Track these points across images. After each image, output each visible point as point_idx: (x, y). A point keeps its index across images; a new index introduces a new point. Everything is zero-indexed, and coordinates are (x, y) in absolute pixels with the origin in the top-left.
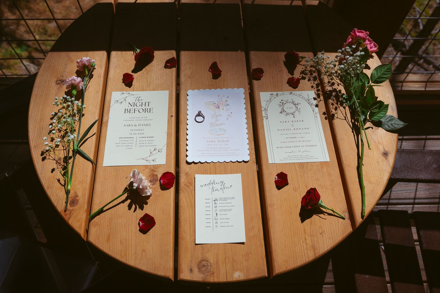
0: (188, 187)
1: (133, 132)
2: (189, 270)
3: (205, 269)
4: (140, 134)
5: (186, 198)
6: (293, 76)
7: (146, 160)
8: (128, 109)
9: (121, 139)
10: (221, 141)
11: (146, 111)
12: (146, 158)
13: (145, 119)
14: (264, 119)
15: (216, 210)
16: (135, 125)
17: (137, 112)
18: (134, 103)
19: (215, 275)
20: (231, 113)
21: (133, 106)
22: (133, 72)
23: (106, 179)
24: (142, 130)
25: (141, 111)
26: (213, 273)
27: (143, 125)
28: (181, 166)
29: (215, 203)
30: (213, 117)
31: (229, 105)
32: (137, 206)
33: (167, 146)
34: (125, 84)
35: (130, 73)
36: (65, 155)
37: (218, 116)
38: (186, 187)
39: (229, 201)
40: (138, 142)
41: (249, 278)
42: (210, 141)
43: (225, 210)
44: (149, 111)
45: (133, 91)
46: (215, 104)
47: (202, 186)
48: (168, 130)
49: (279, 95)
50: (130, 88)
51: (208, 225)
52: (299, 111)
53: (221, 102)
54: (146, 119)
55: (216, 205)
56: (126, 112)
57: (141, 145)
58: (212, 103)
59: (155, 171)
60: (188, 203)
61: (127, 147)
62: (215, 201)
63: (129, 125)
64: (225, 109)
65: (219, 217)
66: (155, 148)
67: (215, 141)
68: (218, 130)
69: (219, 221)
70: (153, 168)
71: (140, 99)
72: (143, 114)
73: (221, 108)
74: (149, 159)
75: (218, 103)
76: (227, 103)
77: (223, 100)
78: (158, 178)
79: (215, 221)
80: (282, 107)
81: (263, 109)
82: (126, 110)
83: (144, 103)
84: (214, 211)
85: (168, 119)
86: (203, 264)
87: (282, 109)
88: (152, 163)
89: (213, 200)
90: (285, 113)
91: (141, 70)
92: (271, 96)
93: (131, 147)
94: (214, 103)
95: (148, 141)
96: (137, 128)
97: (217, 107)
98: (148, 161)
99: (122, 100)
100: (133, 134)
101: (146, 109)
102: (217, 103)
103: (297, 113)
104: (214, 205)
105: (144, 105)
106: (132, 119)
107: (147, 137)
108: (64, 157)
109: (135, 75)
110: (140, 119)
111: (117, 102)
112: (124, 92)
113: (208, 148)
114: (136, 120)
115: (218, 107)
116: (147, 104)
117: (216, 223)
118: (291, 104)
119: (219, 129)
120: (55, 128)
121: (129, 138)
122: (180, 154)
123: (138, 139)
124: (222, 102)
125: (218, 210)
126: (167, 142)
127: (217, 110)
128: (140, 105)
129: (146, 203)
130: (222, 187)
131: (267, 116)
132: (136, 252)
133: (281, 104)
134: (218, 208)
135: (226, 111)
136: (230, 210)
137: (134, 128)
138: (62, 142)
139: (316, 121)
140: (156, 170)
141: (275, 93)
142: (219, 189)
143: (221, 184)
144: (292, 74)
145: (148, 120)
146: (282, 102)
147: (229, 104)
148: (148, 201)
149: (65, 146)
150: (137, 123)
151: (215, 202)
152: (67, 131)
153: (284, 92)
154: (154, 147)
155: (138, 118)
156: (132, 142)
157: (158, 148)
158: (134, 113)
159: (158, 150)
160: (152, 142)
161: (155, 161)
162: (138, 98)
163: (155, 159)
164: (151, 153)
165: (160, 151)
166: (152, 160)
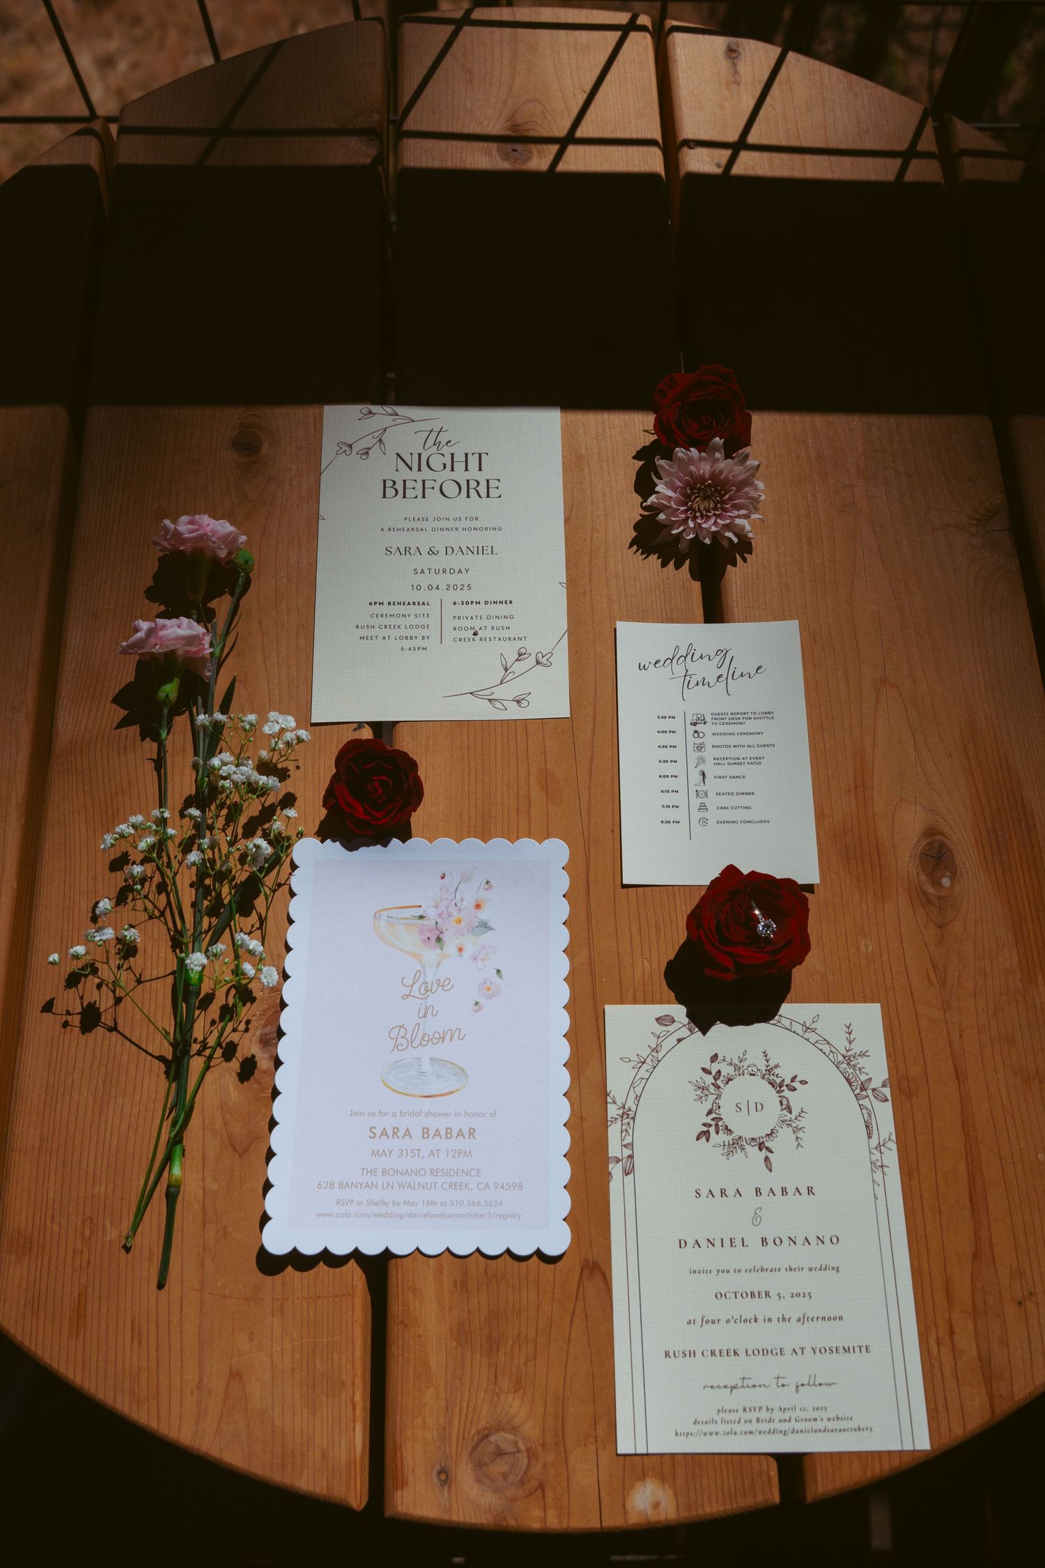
1: (426, 580)
4: (455, 587)
7: (490, 700)
8: (394, 483)
9: (377, 609)
11: (472, 492)
12: (488, 692)
13: (468, 524)
16: (431, 552)
17: (433, 495)
18: (420, 455)
21: (415, 467)
24: (460, 571)
25: (451, 489)
27: (465, 550)
29: (696, 732)
40: (449, 624)
44: (483, 493)
48: (568, 574)
54: (475, 524)
56: (390, 492)
57: (463, 634)
61: (408, 644)
62: (695, 724)
63: (408, 550)
66: (523, 651)
71: (443, 438)
72: (459, 505)
74: (498, 693)
82: (389, 484)
83: (459, 457)
88: (515, 713)
93: (422, 644)
95: (489, 617)
96: (441, 561)
98: (497, 704)
99: (369, 442)
100: (424, 586)
101: (473, 484)
105: (459, 466)
106: (416, 524)
107: (486, 603)
110: (450, 524)
111: (348, 450)
112: (376, 409)
114: (433, 529)
116: (473, 461)
121: (412, 606)
123: (450, 611)
126: (569, 624)
128: (445, 465)
137: (426, 561)
142: (713, 680)
145: (481, 529)
150: (440, 541)
154: (519, 644)
155: (439, 519)
156: (424, 621)
157: (533, 650)
158: (424, 497)
159: (533, 656)
160: (505, 623)
161: (524, 703)
162: (434, 435)
163: (524, 696)
164: (506, 670)
165: (543, 661)
166: (513, 700)
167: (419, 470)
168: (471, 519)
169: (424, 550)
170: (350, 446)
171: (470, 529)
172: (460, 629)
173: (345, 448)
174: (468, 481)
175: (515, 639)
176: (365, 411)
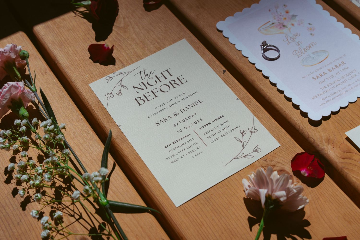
0: (350, 159)
1: (181, 126)
4: (196, 123)
7: (244, 157)
8: (140, 98)
9: (170, 148)
10: (333, 69)
11: (175, 85)
12: (241, 154)
13: (182, 97)
16: (175, 115)
17: (159, 94)
18: (143, 83)
20: (309, 24)
21: (144, 88)
22: (97, 39)
23: (201, 224)
24: (193, 116)
25: (165, 88)
27: (188, 107)
28: (309, 134)
30: (287, 42)
31: (296, 16)
32: (296, 236)
33: (257, 117)
34: (101, 64)
35: (95, 42)
36: (89, 228)
37: (295, 37)
38: (348, 161)
40: (204, 138)
42: (317, 77)
44: (179, 83)
45: (124, 66)
46: (273, 24)
48: (236, 94)
50: (114, 64)
53: (280, 17)
54: (184, 96)
56: (141, 102)
57: (213, 138)
58: (268, 25)
61: (193, 154)
63: (165, 119)
64: (296, 24)
66: (242, 131)
67: (324, 73)
68: (313, 56)
70: (265, 162)
71: (147, 72)
72: (173, 93)
73: (289, 25)
74: (245, 152)
75: (278, 20)
76: (291, 13)
77: (281, 13)
78: (288, 173)
82: (138, 99)
83: (159, 76)
85: (222, 79)
88: (258, 156)
91: (110, 31)
93: (199, 151)
94: (271, 23)
95: (218, 126)
96: (182, 116)
97: (282, 26)
98: (248, 157)
99: (118, 88)
100: (183, 129)
101: (173, 82)
102: (275, 21)
105: (162, 79)
106: (161, 108)
107: (213, 122)
108: (88, 232)
109: (108, 43)
110: (175, 101)
111: (111, 95)
112: (111, 75)
113: (325, 87)
114: (170, 106)
115: (284, 26)
116: (166, 74)
119: (313, 53)
120: (28, 193)
121: (185, 138)
122: (291, 118)
123: (201, 133)
124: (283, 16)
126: (252, 112)
127: (285, 30)
128: (156, 81)
129: (308, 224)
135: (299, 25)
137: (176, 120)
138: (63, 209)
140: (273, 163)
145: (189, 96)
147: (295, 14)
148: (305, 218)
149: (74, 213)
150: (176, 109)
152: (57, 185)
154: (238, 130)
155: (169, 101)
156: (194, 142)
157: (245, 128)
158: (156, 97)
159: (248, 131)
160: (227, 124)
161: (259, 150)
162: (143, 73)
163: (256, 148)
164: (241, 142)
165: (253, 130)
166: (254, 152)
167: (147, 88)
168: (182, 95)
169: (172, 116)
170: (111, 94)
171: (184, 99)
172: (210, 137)
173: (109, 95)
174: (170, 82)
175: (235, 129)
176: (108, 78)
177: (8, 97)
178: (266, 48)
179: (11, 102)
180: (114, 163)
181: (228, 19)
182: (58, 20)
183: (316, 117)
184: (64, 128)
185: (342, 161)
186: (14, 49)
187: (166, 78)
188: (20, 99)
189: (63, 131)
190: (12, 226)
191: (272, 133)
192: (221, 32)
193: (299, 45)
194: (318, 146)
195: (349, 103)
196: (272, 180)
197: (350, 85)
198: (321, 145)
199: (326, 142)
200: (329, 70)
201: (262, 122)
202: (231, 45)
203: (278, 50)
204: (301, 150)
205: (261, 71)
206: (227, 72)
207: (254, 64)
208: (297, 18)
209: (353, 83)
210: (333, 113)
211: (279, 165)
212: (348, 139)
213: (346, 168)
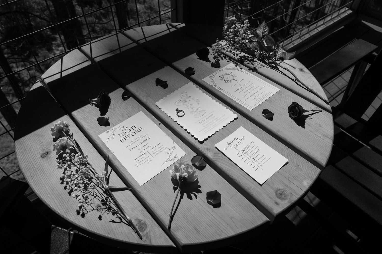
0: (217, 156)
1: (141, 150)
2: (276, 204)
3: (284, 195)
4: (148, 148)
5: (223, 163)
6: (212, 62)
8: (122, 139)
9: (136, 160)
10: (208, 118)
11: (137, 132)
12: (169, 159)
14: (220, 90)
15: (250, 157)
16: (138, 145)
17: (131, 137)
18: (123, 132)
19: (294, 194)
20: (197, 99)
22: (101, 115)
23: (152, 192)
24: (146, 145)
25: (133, 134)
26: (291, 193)
27: (144, 141)
28: (199, 147)
30: (188, 108)
31: (191, 96)
32: (195, 193)
33: (175, 142)
34: (103, 126)
35: (100, 116)
36: (101, 200)
37: (191, 105)
38: (216, 157)
39: (251, 146)
40: (152, 154)
41: (314, 179)
42: (201, 122)
43: (256, 153)
44: (140, 131)
45: (114, 126)
46: (181, 101)
47: (226, 149)
48: (166, 133)
49: (215, 75)
50: (110, 126)
51: (255, 168)
52: (235, 76)
54: (142, 136)
55: (247, 154)
56: (123, 141)
57: (156, 154)
58: (179, 101)
59: (184, 163)
60: (228, 165)
61: (147, 162)
63: (134, 148)
64: (191, 100)
65: (256, 159)
66: (169, 149)
67: (204, 120)
68: (199, 113)
69: (259, 161)
70: (180, 162)
71: (125, 127)
72: (137, 135)
73: (188, 101)
74: (171, 158)
75: (183, 99)
76: (189, 95)
78: (189, 165)
79: (257, 163)
80: (223, 79)
81: (214, 87)
82: (121, 140)
83: (131, 128)
84: (250, 158)
85: (159, 127)
86: (280, 194)
87: (225, 81)
88: (176, 159)
89: (242, 152)
90: (228, 82)
91: (108, 111)
92: (211, 78)
93: (150, 160)
95: (158, 148)
96: (141, 145)
98: (172, 160)
99: (112, 136)
100: (142, 151)
101: (137, 131)
102: (182, 99)
103: (235, 78)
104: (245, 155)
105: (132, 130)
106: (133, 142)
107: (156, 146)
108: (100, 202)
109: (106, 116)
110: (138, 139)
112: (108, 130)
113: (205, 126)
114: (136, 142)
115: (186, 101)
116: (134, 127)
117: (259, 163)
118: (226, 75)
120: (72, 187)
121: (143, 156)
122: (190, 141)
123: (150, 152)
124: (185, 97)
125: (252, 156)
126: (173, 140)
127: (186, 103)
128: (129, 131)
129: (200, 187)
130: (238, 141)
131: (221, 89)
132: (227, 224)
133: (221, 78)
134: (250, 155)
136: (258, 150)
137: (139, 147)
138: (88, 193)
139: (250, 75)
141: (211, 75)
143: (235, 140)
144: (209, 61)
145: (144, 136)
146: (220, 77)
148: (199, 184)
149: (94, 194)
150: (139, 142)
151: (244, 152)
152: (85, 182)
153: (216, 72)
154: (167, 149)
155: (135, 139)
156: (147, 156)
157: (170, 148)
158: (129, 138)
159: (171, 149)
160: (162, 147)
161: (177, 157)
162: (123, 128)
164: (169, 154)
165: (174, 148)
166: (174, 158)
167: (125, 134)
168: (141, 136)
169: (137, 146)
170: (109, 139)
171: (142, 137)
172: (155, 153)
173: (108, 140)
174: (135, 131)
176: (107, 132)
177: (60, 145)
178: (178, 111)
179: (62, 147)
180: (111, 169)
181: (161, 100)
182: (83, 108)
183: (201, 139)
184: (87, 156)
185: (214, 157)
186: (62, 123)
187: (133, 129)
188: (66, 145)
189: (87, 157)
190: (64, 203)
191: (182, 148)
192: (158, 106)
193: (193, 109)
194: (203, 152)
195: (216, 132)
196: (181, 169)
197: (216, 124)
198: (204, 151)
199: (206, 150)
200: (207, 118)
201: (178, 144)
202: (163, 112)
203: (183, 112)
204: (195, 155)
205: (176, 122)
206: (161, 124)
207: (173, 119)
208: (191, 97)
209: (217, 123)
210: (209, 137)
211: (186, 162)
212: (216, 148)
213: (216, 161)
